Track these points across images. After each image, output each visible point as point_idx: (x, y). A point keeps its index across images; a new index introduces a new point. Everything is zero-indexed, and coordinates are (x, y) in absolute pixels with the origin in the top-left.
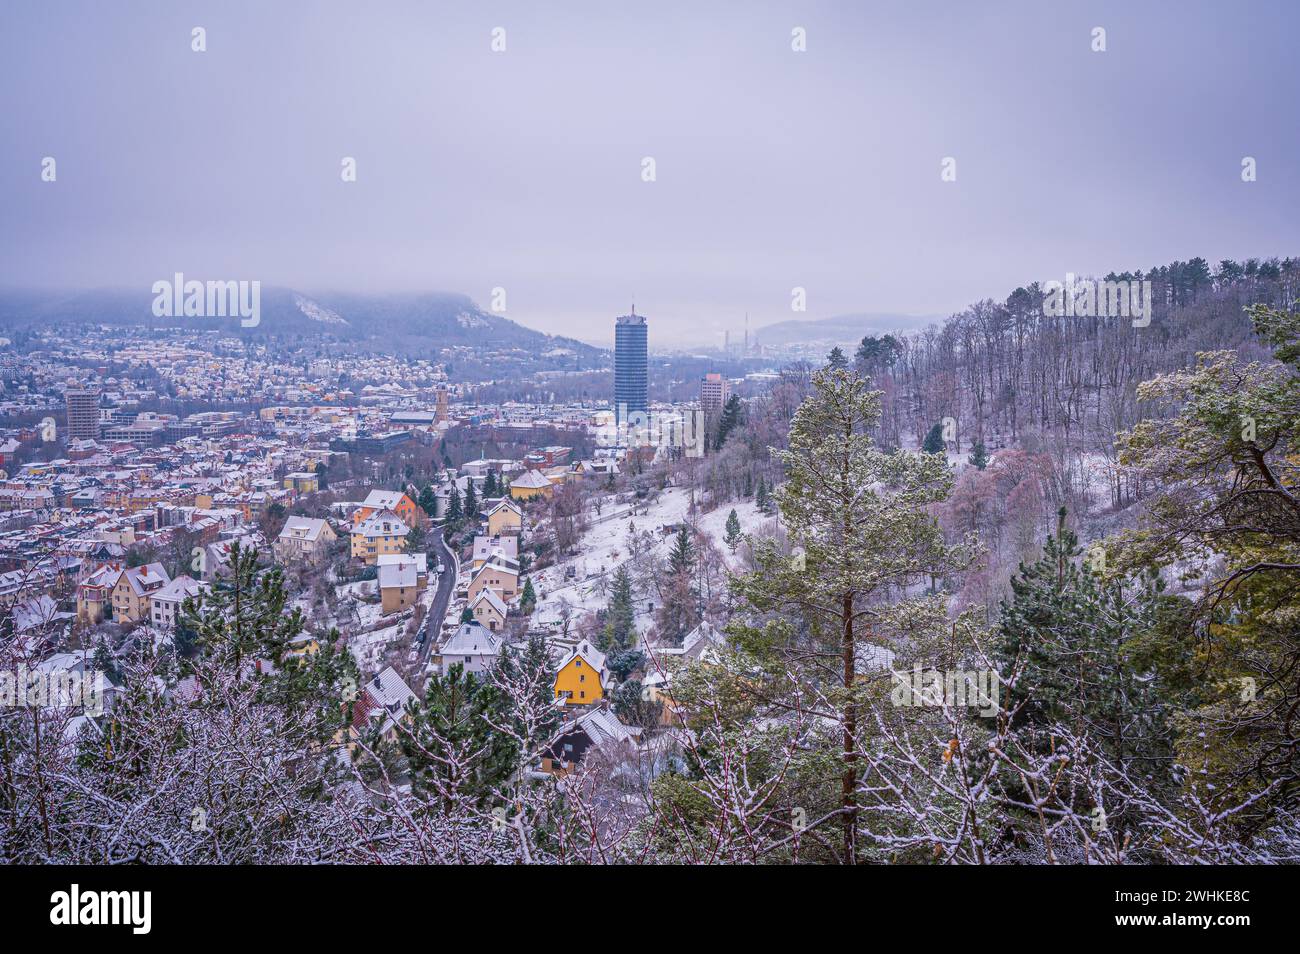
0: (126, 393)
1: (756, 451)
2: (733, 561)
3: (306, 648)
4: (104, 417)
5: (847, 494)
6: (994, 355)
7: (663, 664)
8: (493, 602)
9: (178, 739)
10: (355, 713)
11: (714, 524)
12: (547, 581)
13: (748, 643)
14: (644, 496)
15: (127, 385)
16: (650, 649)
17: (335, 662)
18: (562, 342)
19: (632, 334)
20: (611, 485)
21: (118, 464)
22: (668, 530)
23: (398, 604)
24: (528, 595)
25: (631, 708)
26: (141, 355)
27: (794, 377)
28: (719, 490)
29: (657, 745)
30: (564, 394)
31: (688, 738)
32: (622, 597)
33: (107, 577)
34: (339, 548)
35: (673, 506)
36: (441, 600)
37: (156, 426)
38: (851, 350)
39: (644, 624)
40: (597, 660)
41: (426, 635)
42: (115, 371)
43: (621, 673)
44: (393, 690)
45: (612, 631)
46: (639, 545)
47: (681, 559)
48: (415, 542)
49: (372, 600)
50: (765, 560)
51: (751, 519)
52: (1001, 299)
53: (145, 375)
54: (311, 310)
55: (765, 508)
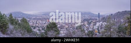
1: (105, 20)
2: (104, 25)
3: (82, 29)
5: (110, 22)
6: (117, 15)
7: (101, 31)
8: (92, 27)
9: (76, 33)
10: (85, 32)
11: (103, 23)
12: (95, 26)
13: (105, 29)
14: (100, 22)
16: (100, 30)
17: (84, 30)
18: (95, 14)
19: (99, 14)
20: (98, 21)
23: (87, 27)
25: (99, 33)
27: (107, 16)
28: (103, 22)
29: (100, 34)
30: (95, 17)
31: (102, 34)
32: (98, 27)
33: (73, 25)
34: (84, 24)
35: (101, 23)
36: (89, 27)
38: (110, 15)
39: (100, 29)
40: (97, 30)
41: (88, 29)
43: (98, 31)
44: (86, 31)
45: (98, 29)
46: (99, 25)
47: (101, 25)
48: (88, 24)
49: (85, 27)
50: (106, 25)
51: (105, 23)
52: (118, 12)
55: (106, 23)
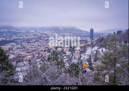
0: (44, 36)
1: (105, 43)
2: (102, 54)
3: (59, 60)
4: (42, 38)
5: (115, 47)
7: (94, 64)
8: (77, 57)
9: (48, 68)
10: (64, 66)
11: (100, 50)
12: (83, 55)
13: (103, 62)
14: (93, 47)
15: (44, 35)
16: (93, 62)
17: (62, 62)
18: (85, 31)
19: (92, 30)
20: (89, 46)
21: (43, 42)
22: (95, 50)
23: (68, 57)
24: (81, 56)
25: (91, 68)
26: (45, 32)
27: (109, 35)
28: (101, 47)
29: (93, 72)
30: (85, 36)
31: (97, 72)
32: (90, 57)
33: (42, 53)
34: (62, 51)
35: (96, 48)
36: (72, 56)
37: (47, 39)
38: (116, 32)
39: (92, 60)
40: (87, 63)
41: (71, 60)
42: (43, 34)
43: (90, 65)
44: (67, 65)
45: (89, 60)
46: (92, 52)
47: (96, 53)
48: (70, 51)
49: (65, 56)
50: (105, 54)
51: (104, 50)
53: (46, 34)
54: (60, 28)
55: (106, 49)
